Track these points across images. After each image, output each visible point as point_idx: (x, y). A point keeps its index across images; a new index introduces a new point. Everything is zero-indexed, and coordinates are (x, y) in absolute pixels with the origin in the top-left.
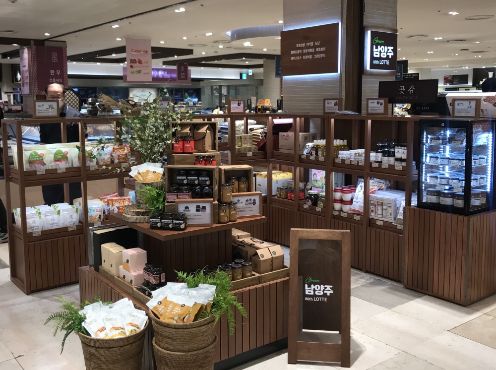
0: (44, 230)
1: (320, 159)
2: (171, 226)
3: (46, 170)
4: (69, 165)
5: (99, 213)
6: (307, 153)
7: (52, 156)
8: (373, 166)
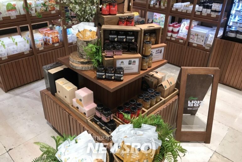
0: (9, 55)
1: (162, 8)
2: (113, 78)
3: (3, 18)
4: (18, 14)
5: (41, 42)
6: (153, 4)
7: (5, 7)
8: (196, 14)
